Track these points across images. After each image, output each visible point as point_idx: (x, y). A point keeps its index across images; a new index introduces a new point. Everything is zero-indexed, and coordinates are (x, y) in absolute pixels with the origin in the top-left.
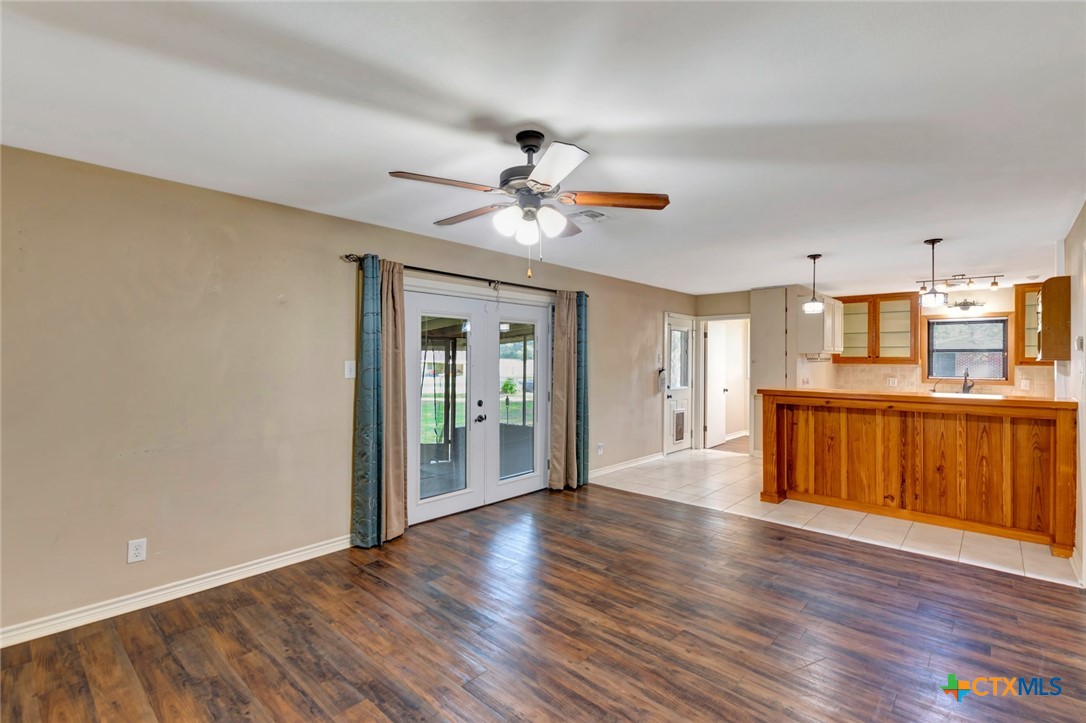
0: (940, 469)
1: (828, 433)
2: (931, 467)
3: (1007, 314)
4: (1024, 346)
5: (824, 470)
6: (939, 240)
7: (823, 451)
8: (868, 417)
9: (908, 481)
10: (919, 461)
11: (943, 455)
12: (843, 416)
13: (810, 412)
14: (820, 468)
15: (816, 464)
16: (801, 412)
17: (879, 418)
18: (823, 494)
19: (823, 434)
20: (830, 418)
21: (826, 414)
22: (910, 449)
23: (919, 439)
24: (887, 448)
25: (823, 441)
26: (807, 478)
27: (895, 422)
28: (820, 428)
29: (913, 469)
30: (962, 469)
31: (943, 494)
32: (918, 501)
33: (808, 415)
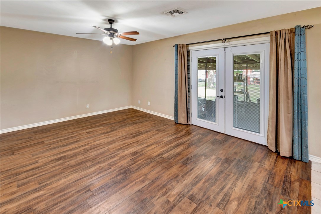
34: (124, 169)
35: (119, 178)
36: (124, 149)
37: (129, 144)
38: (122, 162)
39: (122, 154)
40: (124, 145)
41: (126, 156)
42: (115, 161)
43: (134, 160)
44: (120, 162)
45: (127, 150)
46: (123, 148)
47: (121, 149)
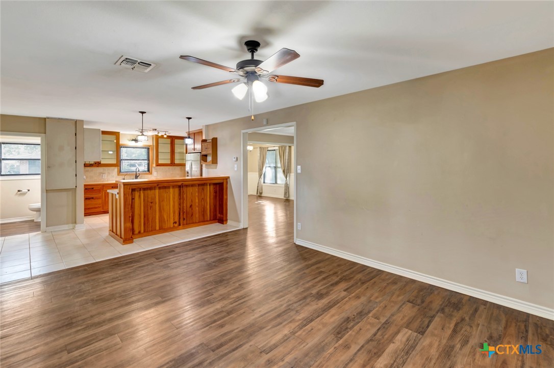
0: (191, 206)
1: (150, 200)
2: (189, 206)
3: (150, 146)
4: (158, 159)
5: (148, 220)
6: (191, 118)
7: (147, 210)
8: (167, 190)
9: (181, 214)
10: (185, 205)
11: (192, 201)
12: (157, 191)
13: (142, 192)
14: (146, 218)
15: (144, 217)
16: (136, 192)
17: (171, 190)
18: (148, 231)
19: (148, 201)
20: (150, 193)
21: (149, 191)
22: (182, 200)
23: (185, 196)
24: (174, 202)
25: (148, 205)
26: (140, 225)
27: (177, 190)
28: (146, 198)
29: (183, 208)
30: (197, 204)
31: (192, 215)
32: (185, 221)
33: (140, 193)
34: (222, 284)
35: (228, 277)
36: (223, 311)
37: (211, 324)
38: (226, 291)
39: (226, 302)
40: (222, 321)
41: (219, 300)
42: (235, 293)
43: (208, 294)
44: (228, 292)
45: (217, 309)
46: (224, 314)
47: (229, 313)
